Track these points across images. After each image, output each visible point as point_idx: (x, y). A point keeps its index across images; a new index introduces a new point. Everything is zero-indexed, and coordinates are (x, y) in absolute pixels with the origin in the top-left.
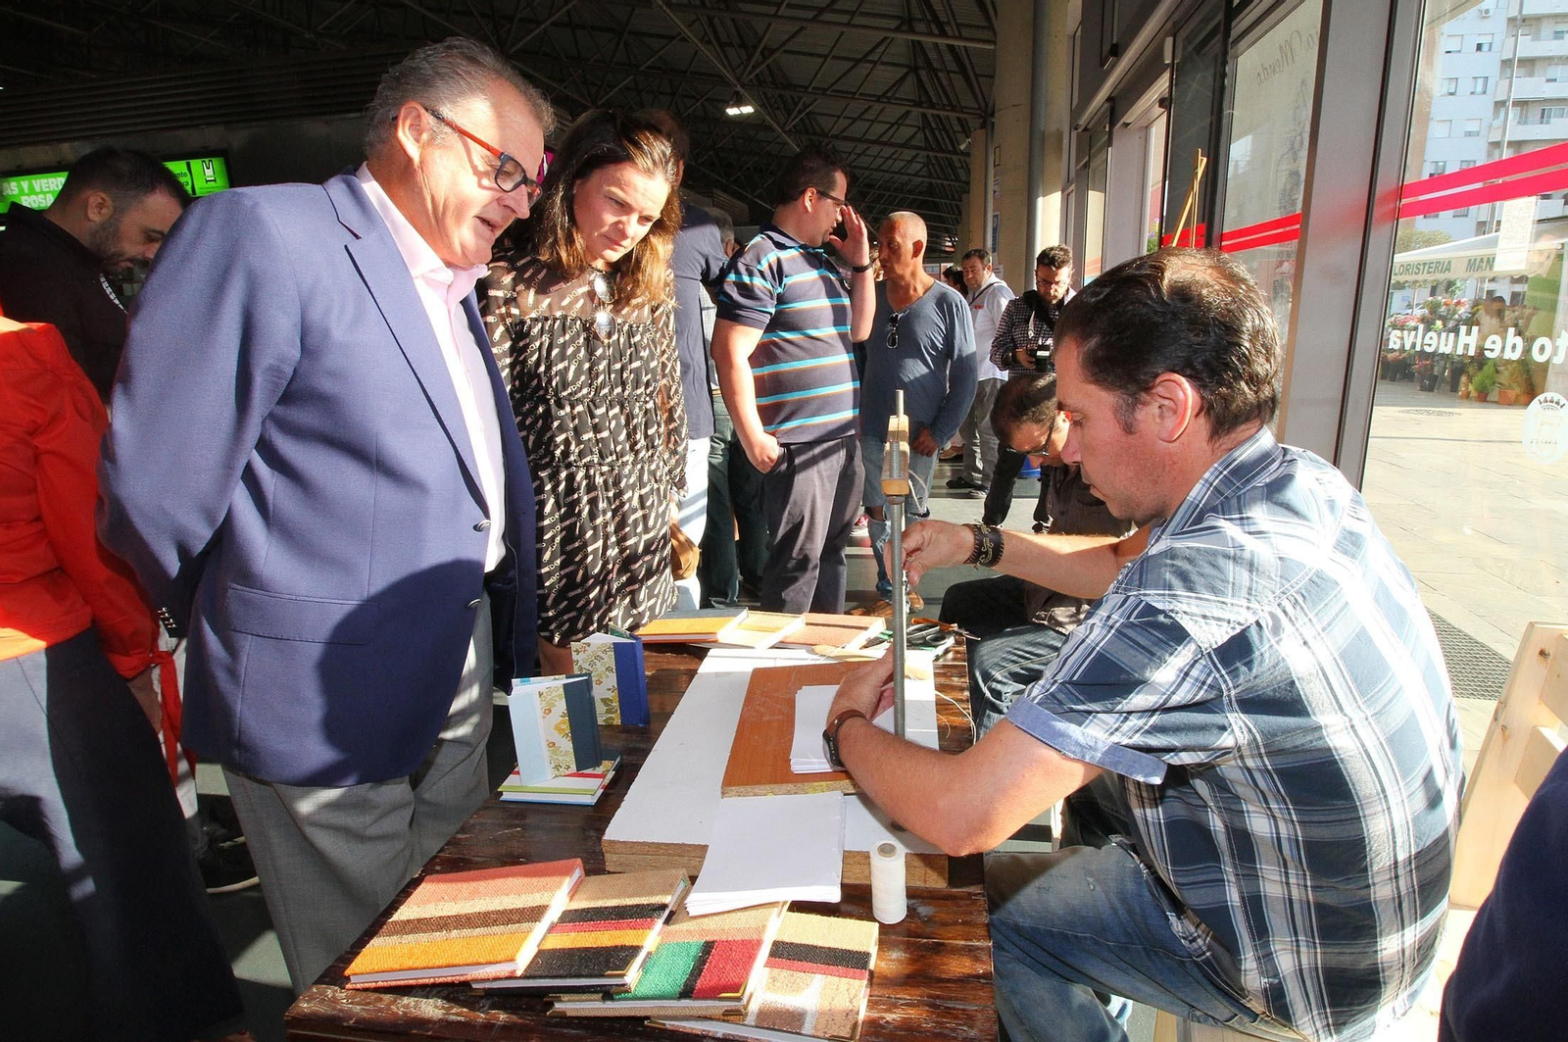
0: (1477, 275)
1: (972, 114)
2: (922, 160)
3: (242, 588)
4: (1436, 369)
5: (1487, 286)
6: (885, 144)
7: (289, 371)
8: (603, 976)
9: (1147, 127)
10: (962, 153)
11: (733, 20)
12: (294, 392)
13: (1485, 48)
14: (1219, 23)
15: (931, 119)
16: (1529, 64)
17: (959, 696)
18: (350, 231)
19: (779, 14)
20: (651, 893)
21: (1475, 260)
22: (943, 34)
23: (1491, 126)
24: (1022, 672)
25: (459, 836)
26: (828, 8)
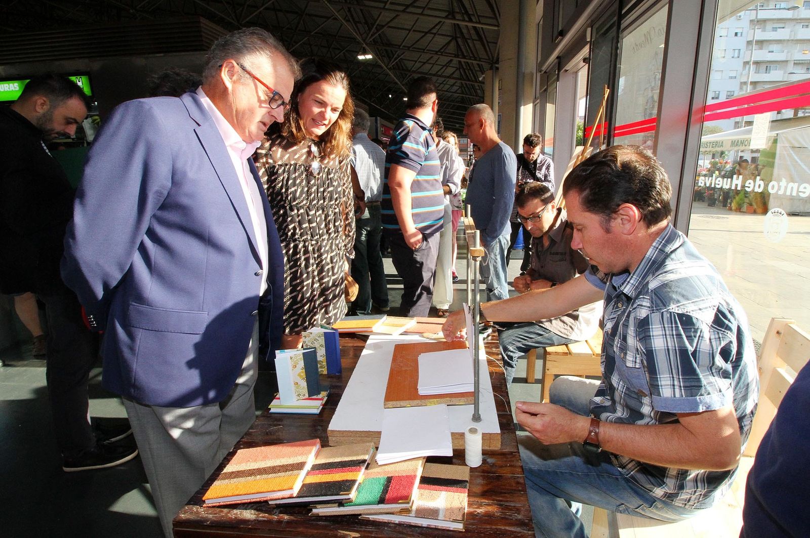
0: (736, 148)
1: (485, 62)
2: (459, 85)
3: (137, 305)
4: (716, 195)
5: (740, 154)
6: (440, 76)
7: (166, 193)
8: (339, 495)
9: (576, 73)
10: (480, 82)
11: (361, 10)
12: (168, 204)
13: (739, 35)
14: (615, 22)
15: (463, 64)
16: (761, 43)
17: (497, 357)
18: (195, 122)
19: (386, 7)
20: (358, 455)
21: (735, 141)
22: (471, 21)
23: (742, 74)
24: (523, 346)
25: (251, 430)
26: (411, 5)
